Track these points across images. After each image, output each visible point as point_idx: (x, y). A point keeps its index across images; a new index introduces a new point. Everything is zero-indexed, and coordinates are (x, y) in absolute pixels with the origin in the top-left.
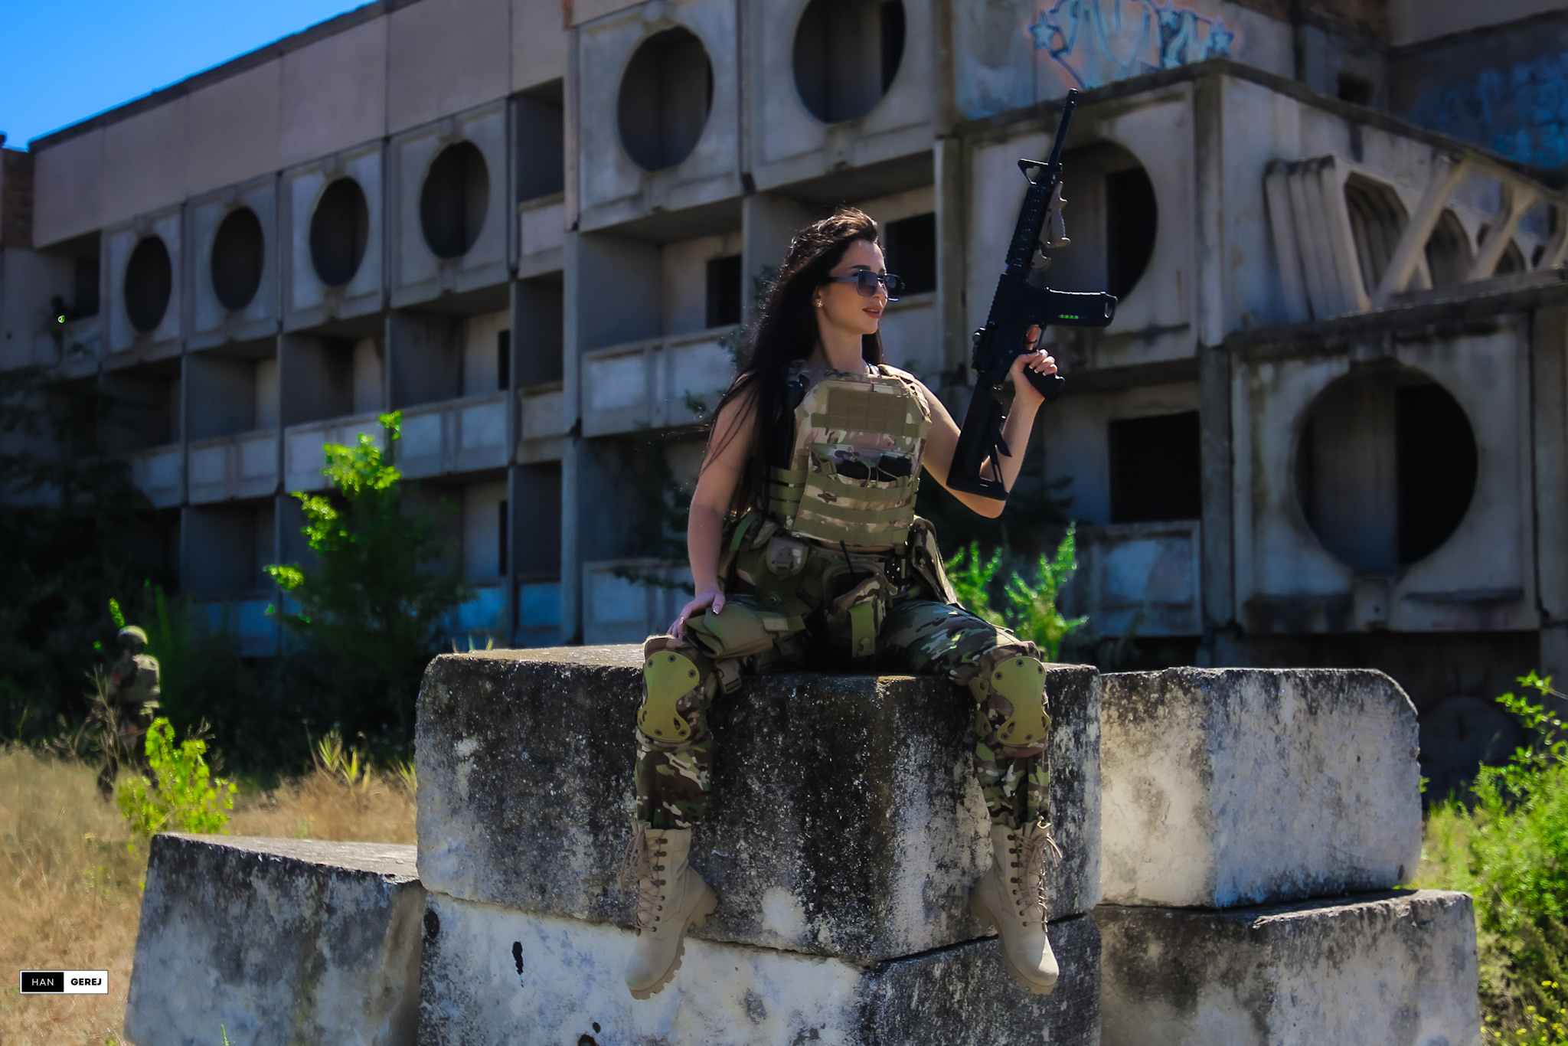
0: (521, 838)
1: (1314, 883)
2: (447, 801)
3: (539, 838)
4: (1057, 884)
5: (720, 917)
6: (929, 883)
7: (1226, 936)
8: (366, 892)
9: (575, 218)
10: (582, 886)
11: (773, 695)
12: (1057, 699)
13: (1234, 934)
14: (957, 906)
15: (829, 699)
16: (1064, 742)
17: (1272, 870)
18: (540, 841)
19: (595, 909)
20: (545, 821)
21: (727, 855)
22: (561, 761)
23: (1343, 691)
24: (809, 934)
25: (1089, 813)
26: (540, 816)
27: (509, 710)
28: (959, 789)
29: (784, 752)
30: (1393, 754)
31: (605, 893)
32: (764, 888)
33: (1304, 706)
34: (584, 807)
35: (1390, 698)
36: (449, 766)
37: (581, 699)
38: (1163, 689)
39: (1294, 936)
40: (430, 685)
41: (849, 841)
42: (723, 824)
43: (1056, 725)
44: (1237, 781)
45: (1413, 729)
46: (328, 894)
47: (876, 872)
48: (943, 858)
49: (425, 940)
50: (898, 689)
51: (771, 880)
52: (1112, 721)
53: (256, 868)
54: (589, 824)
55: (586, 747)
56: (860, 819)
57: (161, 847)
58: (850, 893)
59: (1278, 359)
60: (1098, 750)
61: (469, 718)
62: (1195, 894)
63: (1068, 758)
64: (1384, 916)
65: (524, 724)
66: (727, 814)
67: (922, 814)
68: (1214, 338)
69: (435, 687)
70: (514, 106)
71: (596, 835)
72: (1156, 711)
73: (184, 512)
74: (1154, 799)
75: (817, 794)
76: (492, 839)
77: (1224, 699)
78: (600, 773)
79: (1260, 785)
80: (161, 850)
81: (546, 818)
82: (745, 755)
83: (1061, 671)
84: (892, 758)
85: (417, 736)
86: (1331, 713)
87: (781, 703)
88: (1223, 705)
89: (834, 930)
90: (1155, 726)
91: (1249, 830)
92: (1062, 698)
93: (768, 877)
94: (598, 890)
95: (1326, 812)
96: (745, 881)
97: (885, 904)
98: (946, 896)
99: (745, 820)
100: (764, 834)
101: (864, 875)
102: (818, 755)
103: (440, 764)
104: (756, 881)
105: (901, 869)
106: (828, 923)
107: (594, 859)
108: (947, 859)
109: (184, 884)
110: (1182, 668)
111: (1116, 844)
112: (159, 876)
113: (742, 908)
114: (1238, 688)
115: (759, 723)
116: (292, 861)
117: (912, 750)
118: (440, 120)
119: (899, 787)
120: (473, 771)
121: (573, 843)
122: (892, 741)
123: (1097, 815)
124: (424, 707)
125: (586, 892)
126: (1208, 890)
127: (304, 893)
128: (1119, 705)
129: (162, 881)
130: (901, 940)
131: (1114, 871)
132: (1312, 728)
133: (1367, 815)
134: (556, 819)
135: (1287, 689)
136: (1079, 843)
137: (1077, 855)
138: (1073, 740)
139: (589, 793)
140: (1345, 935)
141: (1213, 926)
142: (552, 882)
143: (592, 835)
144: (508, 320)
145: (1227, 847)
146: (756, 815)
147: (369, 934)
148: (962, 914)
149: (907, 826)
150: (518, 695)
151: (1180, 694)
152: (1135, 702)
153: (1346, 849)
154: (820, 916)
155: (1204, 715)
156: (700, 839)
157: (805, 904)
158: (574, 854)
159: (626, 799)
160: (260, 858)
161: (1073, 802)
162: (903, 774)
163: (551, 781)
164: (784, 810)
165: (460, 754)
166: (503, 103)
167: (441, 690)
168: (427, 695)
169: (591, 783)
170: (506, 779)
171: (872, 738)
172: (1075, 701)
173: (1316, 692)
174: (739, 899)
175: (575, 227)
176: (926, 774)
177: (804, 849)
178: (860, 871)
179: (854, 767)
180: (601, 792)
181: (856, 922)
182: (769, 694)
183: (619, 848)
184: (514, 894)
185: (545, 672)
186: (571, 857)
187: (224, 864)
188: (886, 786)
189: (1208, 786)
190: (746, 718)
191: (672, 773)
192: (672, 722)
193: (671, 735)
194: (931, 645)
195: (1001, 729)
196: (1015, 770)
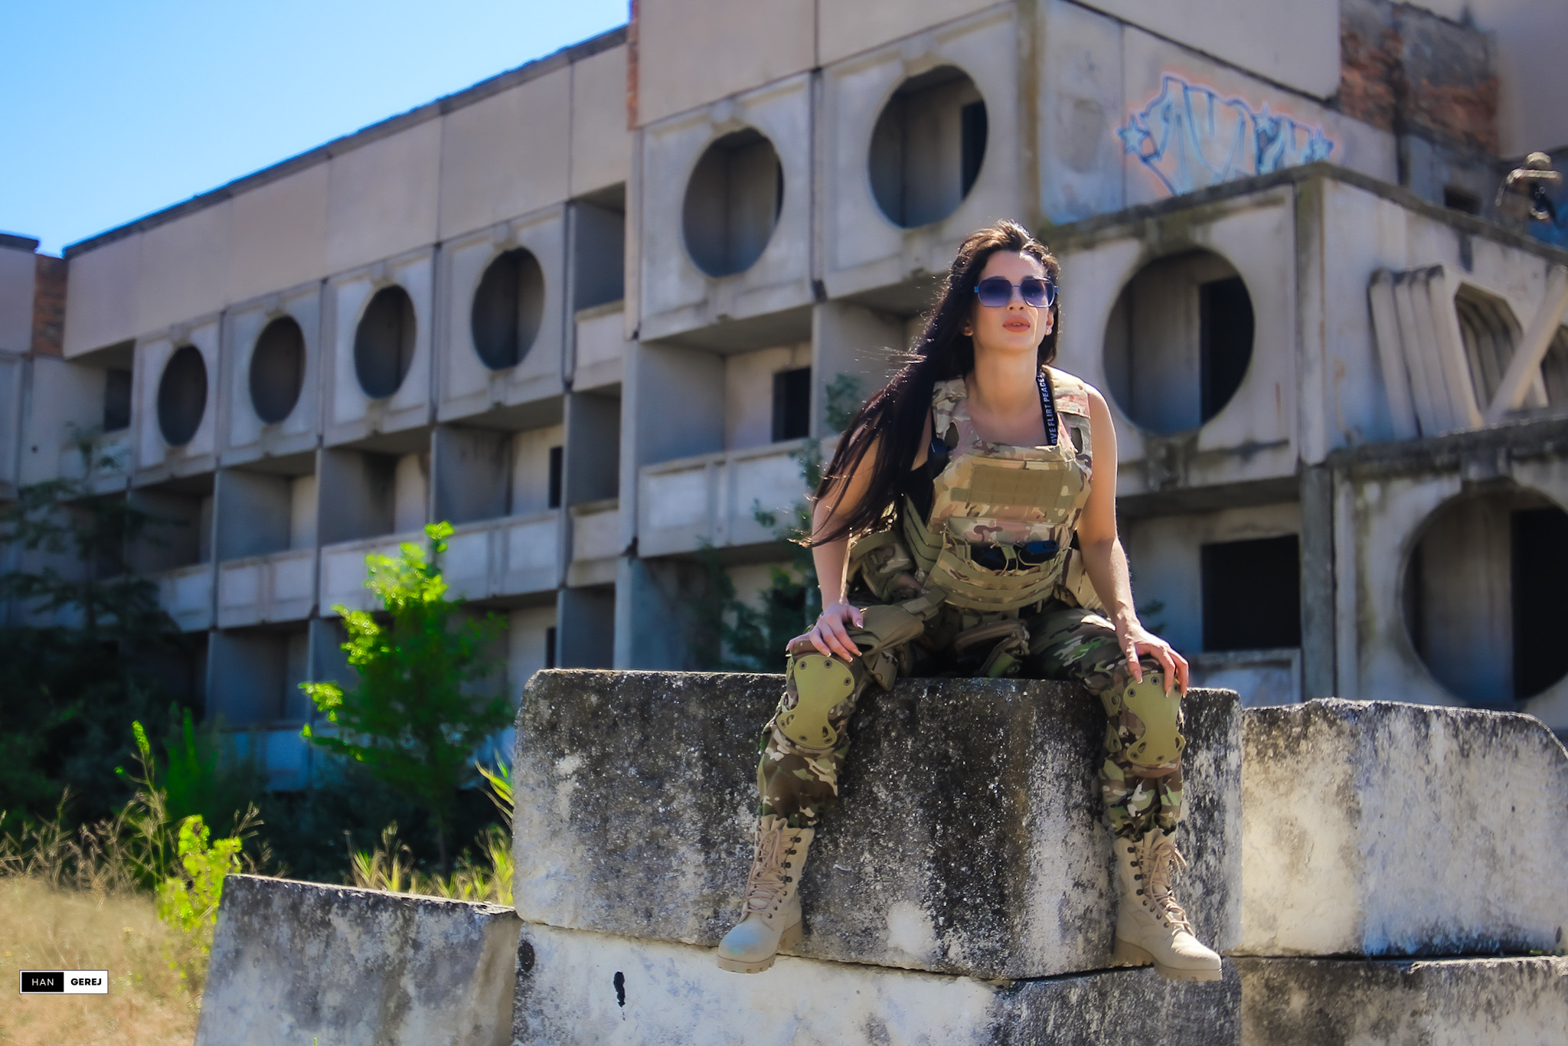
0: (625, 860)
1: (1467, 937)
2: (546, 823)
3: (645, 858)
4: (1197, 919)
5: (842, 935)
6: (1066, 901)
7: (1377, 984)
8: (456, 924)
9: (636, 326)
10: (692, 909)
11: (902, 696)
12: (1197, 720)
13: (1385, 981)
14: (1094, 930)
15: (963, 698)
16: (1205, 767)
17: (1424, 920)
18: (646, 862)
19: (706, 932)
20: (653, 842)
21: (849, 869)
22: (671, 775)
23: (1497, 735)
24: (938, 950)
25: (1230, 846)
26: (647, 835)
27: (615, 724)
28: (1097, 805)
29: (914, 757)
30: (1550, 807)
31: (716, 915)
32: (890, 903)
33: (1455, 747)
34: (694, 823)
35: (1546, 747)
36: (549, 786)
37: (696, 709)
38: (1306, 722)
39: (1450, 984)
40: (531, 701)
41: (983, 849)
42: (846, 836)
43: (1196, 749)
44: (1386, 821)
46: (414, 928)
47: (1012, 883)
48: (1080, 876)
49: (520, 973)
50: (1034, 690)
51: (898, 894)
52: (1250, 758)
53: (336, 905)
55: (698, 759)
57: (233, 888)
58: (983, 904)
59: (1384, 477)
60: (1239, 780)
61: (572, 733)
62: (1342, 940)
63: (1207, 784)
64: (1545, 972)
65: (631, 738)
66: (851, 825)
67: (1059, 827)
68: (1315, 455)
69: (536, 702)
71: (707, 853)
72: (1298, 745)
73: (212, 636)
74: (1296, 840)
75: (949, 800)
76: (594, 862)
77: (1372, 733)
78: (713, 786)
79: (1410, 828)
80: (233, 892)
81: (653, 837)
82: (871, 761)
83: (1202, 691)
84: (1028, 763)
86: (1484, 756)
87: (911, 705)
88: (1371, 739)
89: (966, 945)
90: (1297, 762)
91: (1399, 875)
92: (1202, 720)
93: (894, 891)
94: (708, 913)
95: (1480, 863)
96: (870, 896)
97: (1020, 918)
98: (1083, 917)
99: (870, 831)
100: (891, 845)
101: (999, 886)
102: (950, 758)
103: (540, 783)
104: (881, 896)
105: (1037, 883)
106: (960, 937)
107: (706, 878)
108: (1084, 878)
109: (257, 926)
110: (1327, 699)
111: (1255, 889)
112: (229, 919)
113: (866, 925)
114: (1387, 722)
115: (887, 726)
116: (376, 895)
117: (1050, 757)
118: (495, 226)
119: (1036, 795)
122: (1029, 745)
123: (1238, 850)
124: (524, 724)
125: (695, 915)
126: (1356, 936)
127: (388, 928)
128: (1258, 742)
129: (233, 924)
130: (1036, 959)
131: (1252, 920)
132: (1464, 772)
133: (1523, 870)
134: (663, 838)
135: (1437, 727)
136: (1219, 877)
137: (1217, 891)
138: (1213, 766)
139: (701, 808)
140: (1504, 988)
141: (1362, 973)
142: (658, 905)
143: (703, 854)
144: (561, 436)
145: (1375, 891)
146: (882, 825)
147: (458, 968)
148: (1100, 939)
149: (1043, 838)
150: (626, 708)
151: (1325, 727)
152: (1275, 738)
153: (1501, 905)
154: (951, 930)
155: (1352, 749)
156: (821, 853)
157: (934, 918)
158: (683, 874)
159: (741, 813)
160: (340, 894)
161: (1213, 833)
162: (1039, 781)
163: (660, 798)
164: (912, 818)
165: (562, 772)
167: (543, 705)
168: (527, 711)
169: (703, 798)
170: (611, 797)
171: (1009, 739)
172: (1216, 725)
173: (1468, 734)
174: (862, 916)
175: (636, 335)
176: (1064, 785)
177: (934, 860)
178: (995, 882)
179: (989, 769)
180: (713, 807)
181: (989, 936)
182: (898, 696)
183: (732, 866)
184: (617, 920)
185: (655, 683)
186: (680, 878)
187: (301, 903)
188: (1022, 792)
189: (1355, 824)
190: (873, 722)
191: (811, 777)
192: (821, 730)
193: (816, 741)
194: (1064, 651)
195: (1132, 748)
196: (1144, 789)
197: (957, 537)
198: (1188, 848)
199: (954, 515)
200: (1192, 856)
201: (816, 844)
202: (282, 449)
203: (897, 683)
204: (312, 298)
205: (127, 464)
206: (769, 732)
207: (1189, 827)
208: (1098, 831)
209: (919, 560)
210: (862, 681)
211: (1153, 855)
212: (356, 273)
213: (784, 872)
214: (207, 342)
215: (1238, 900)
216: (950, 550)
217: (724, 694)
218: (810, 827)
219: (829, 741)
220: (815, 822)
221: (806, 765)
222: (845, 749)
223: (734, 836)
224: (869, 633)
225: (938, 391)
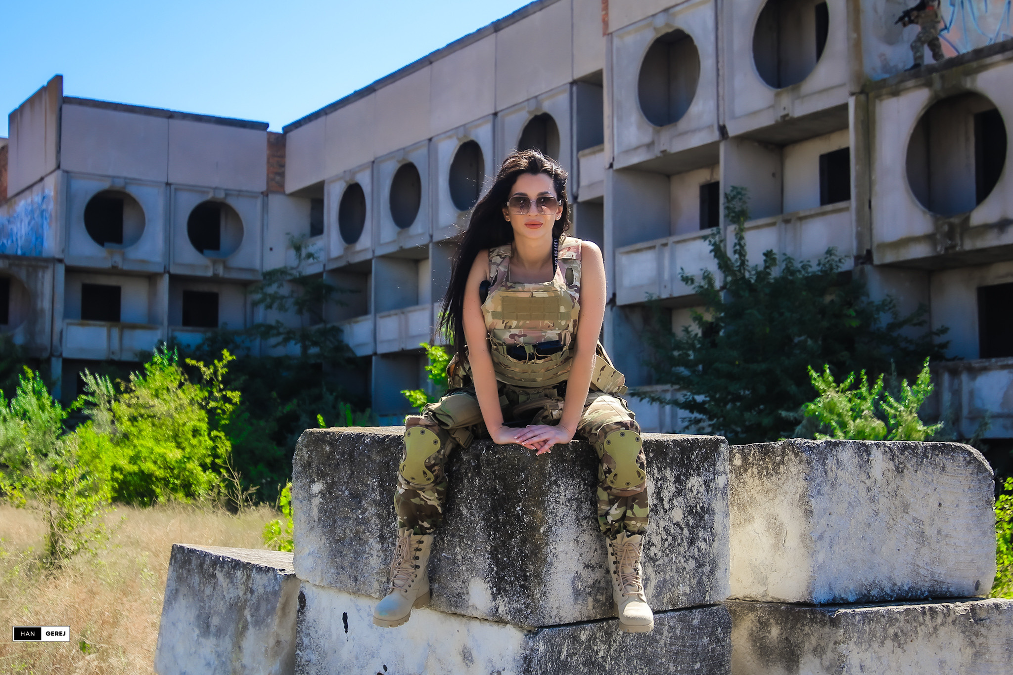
0: (344, 546)
1: (899, 590)
2: (307, 522)
3: (354, 546)
4: (691, 582)
5: (447, 597)
6: (578, 577)
7: (816, 623)
8: (269, 579)
10: (376, 577)
12: (689, 458)
13: (820, 622)
14: (602, 594)
15: (503, 454)
16: (696, 487)
17: (864, 580)
18: (354, 548)
20: (359, 535)
21: (450, 556)
22: (365, 495)
23: (927, 457)
24: (493, 608)
25: (719, 536)
26: (354, 531)
27: (338, 464)
29: (479, 489)
30: (971, 502)
32: (470, 578)
33: (892, 467)
34: (377, 525)
35: (969, 462)
36: (308, 500)
37: (375, 456)
38: (783, 454)
39: (863, 624)
40: (299, 449)
41: (514, 547)
42: (448, 536)
43: (688, 476)
44: (833, 517)
45: (990, 485)
46: (251, 581)
48: (589, 561)
49: (299, 611)
51: (474, 573)
52: (754, 475)
53: (219, 565)
55: (377, 487)
56: (520, 533)
57: (177, 552)
58: (515, 581)
60: (726, 494)
61: (318, 469)
62: (801, 594)
63: (699, 498)
64: (944, 613)
65: (346, 472)
66: (450, 530)
67: (572, 531)
69: (301, 450)
70: (575, 88)
71: (383, 544)
72: (779, 469)
73: (374, 359)
74: (778, 529)
75: (496, 516)
76: (330, 547)
77: (823, 461)
78: (384, 504)
79: (853, 521)
80: (177, 555)
81: (357, 532)
82: (459, 491)
83: (692, 440)
84: (545, 494)
86: (916, 472)
87: (477, 457)
88: (822, 465)
89: (507, 606)
90: (779, 479)
91: (843, 551)
92: (693, 457)
93: (472, 571)
94: (384, 580)
95: (911, 541)
96: (460, 573)
97: (539, 590)
98: (592, 586)
99: (459, 534)
100: (469, 543)
101: (523, 570)
102: (498, 491)
103: (304, 498)
104: (465, 574)
105: (553, 567)
106: (504, 601)
107: (382, 559)
108: (593, 562)
109: (185, 575)
110: (795, 439)
111: (756, 560)
112: (174, 570)
113: (459, 591)
114: (835, 453)
115: (466, 470)
116: (235, 560)
117: (562, 488)
118: (528, 100)
119: (551, 513)
120: (321, 503)
121: (371, 549)
122: (545, 482)
123: (725, 538)
124: (296, 463)
125: (377, 581)
126: (809, 591)
127: (240, 581)
128: (758, 465)
129: (175, 573)
130: (553, 614)
132: (898, 481)
133: (947, 544)
134: (362, 533)
135: (877, 454)
136: (709, 556)
137: (708, 564)
138: (704, 486)
139: (379, 516)
140: (909, 625)
141: (808, 616)
142: (360, 574)
143: (380, 544)
145: (824, 562)
146: (465, 530)
147: (269, 607)
148: (606, 599)
149: (558, 539)
150: (343, 454)
151: (793, 457)
152: (767, 463)
153: (929, 568)
154: (499, 596)
155: (808, 471)
156: (436, 546)
157: (491, 588)
158: (371, 556)
160: (221, 559)
161: (704, 528)
162: (554, 504)
163: (359, 509)
164: (480, 526)
165: (314, 492)
166: (568, 87)
167: (305, 450)
168: (297, 454)
169: (380, 511)
170: (337, 508)
171: (528, 479)
172: (706, 459)
173: (902, 457)
174: (456, 585)
175: (611, 166)
176: (575, 505)
177: (491, 553)
178: (521, 567)
179: (516, 498)
180: (385, 516)
181: (518, 601)
182: (471, 452)
184: (341, 582)
185: (357, 439)
186: (370, 558)
187: (204, 563)
188: (540, 512)
189: (809, 520)
190: (459, 467)
191: (423, 503)
192: (422, 473)
193: (421, 480)
195: (610, 477)
196: (618, 506)
198: (682, 539)
199: (496, 328)
200: (686, 544)
201: (435, 542)
202: (409, 244)
204: (424, 151)
205: (322, 257)
207: (683, 525)
211: (623, 549)
212: (448, 134)
213: (414, 562)
214: (364, 180)
215: (726, 569)
218: (429, 534)
219: (429, 479)
220: (432, 530)
221: (419, 495)
225: (493, 250)
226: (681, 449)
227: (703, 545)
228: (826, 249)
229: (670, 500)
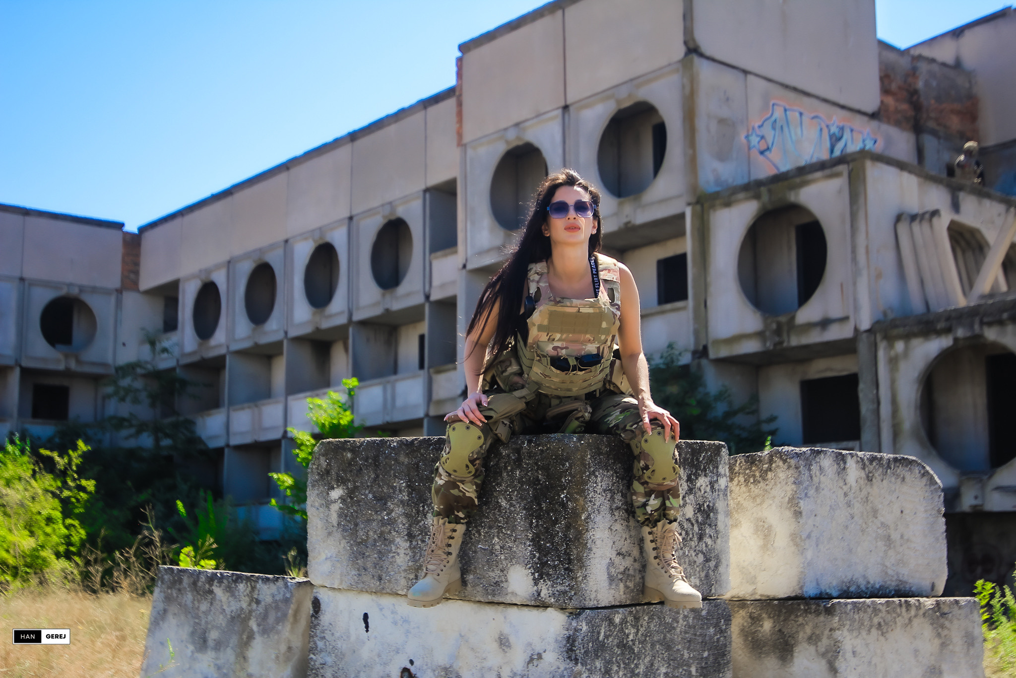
0: (367, 547)
1: (872, 587)
2: (325, 528)
3: (378, 546)
4: (700, 575)
5: (483, 586)
6: (611, 564)
7: (810, 613)
8: (278, 589)
9: (464, 261)
10: (403, 574)
11: (514, 446)
12: (698, 459)
13: (815, 612)
14: (631, 581)
15: (546, 445)
16: (703, 487)
17: (844, 577)
18: (378, 548)
20: (382, 536)
21: (487, 547)
22: (391, 497)
23: (891, 468)
24: (535, 592)
25: (721, 534)
26: (378, 532)
27: (361, 469)
29: (520, 481)
30: (926, 511)
32: (509, 566)
33: (863, 475)
34: (404, 525)
35: (923, 475)
36: (326, 506)
37: (403, 459)
38: (771, 461)
39: (854, 612)
40: (316, 458)
41: (558, 533)
42: (485, 528)
43: (697, 476)
44: (818, 518)
45: (940, 496)
46: (256, 592)
47: (575, 552)
48: (621, 549)
49: (313, 616)
50: (589, 440)
51: (513, 561)
52: (740, 484)
53: (216, 581)
54: (407, 535)
55: (405, 487)
56: (565, 518)
57: (163, 573)
58: (559, 565)
59: (907, 337)
60: (726, 495)
61: (338, 475)
62: (792, 589)
63: (705, 497)
64: (916, 607)
65: (369, 477)
66: (487, 522)
67: (606, 520)
68: (865, 325)
69: (319, 459)
70: (428, 196)
71: (411, 542)
72: (767, 475)
73: (226, 450)
74: (766, 531)
75: (539, 505)
76: (351, 549)
77: (809, 466)
78: (413, 503)
79: (834, 523)
80: (162, 576)
81: (382, 533)
82: (497, 485)
84: (585, 483)
85: (308, 490)
86: (882, 481)
87: (518, 451)
88: (808, 470)
89: (550, 589)
90: (767, 485)
91: (827, 550)
92: (701, 459)
93: (511, 559)
94: (412, 576)
95: (880, 544)
96: (498, 563)
97: (581, 573)
98: (623, 573)
99: (498, 525)
100: (509, 532)
101: (567, 554)
102: (540, 481)
103: (321, 505)
104: (504, 562)
105: (592, 552)
106: (547, 585)
107: (410, 556)
108: (624, 550)
109: (175, 595)
110: (782, 447)
111: (744, 561)
112: (161, 591)
113: (496, 580)
114: (818, 460)
115: (505, 464)
116: (236, 575)
117: (599, 479)
118: (383, 205)
119: (591, 501)
120: (341, 508)
121: (398, 548)
122: (586, 472)
123: (726, 536)
124: (312, 472)
125: (405, 578)
126: (800, 586)
127: (243, 593)
128: (745, 474)
129: (162, 594)
130: (592, 597)
131: (743, 579)
132: (869, 490)
133: (908, 548)
134: (388, 534)
135: (851, 463)
136: (714, 551)
137: (713, 560)
138: (709, 486)
139: (407, 516)
140: (889, 616)
141: (802, 607)
142: (385, 573)
143: (409, 542)
144: (424, 328)
145: (812, 559)
146: (504, 521)
147: (279, 614)
148: (635, 586)
149: (596, 526)
150: (366, 459)
151: (781, 463)
152: (754, 471)
153: (894, 568)
154: (542, 581)
155: (796, 476)
156: (471, 539)
157: (533, 574)
158: (398, 554)
159: (428, 518)
160: (218, 575)
161: (710, 525)
162: (593, 493)
163: (385, 511)
164: (520, 517)
165: (333, 498)
166: (421, 194)
167: (322, 459)
168: (314, 464)
169: (408, 510)
170: (359, 511)
171: (572, 468)
172: (711, 462)
173: (871, 467)
174: (494, 574)
175: (464, 266)
176: (609, 495)
177: (532, 540)
178: (565, 551)
179: (561, 486)
180: (414, 515)
181: (563, 583)
182: (512, 446)
183: (424, 549)
184: (363, 582)
185: (382, 445)
186: (397, 557)
187: (198, 580)
188: (581, 499)
189: (799, 520)
190: (498, 461)
191: (461, 494)
192: (465, 466)
193: (462, 473)
194: (610, 418)
195: (647, 473)
196: (656, 497)
197: (542, 353)
198: (693, 534)
199: (540, 340)
200: (696, 539)
202: (264, 340)
203: (511, 438)
204: (280, 252)
205: (176, 351)
206: (437, 469)
207: (694, 522)
208: (632, 523)
209: (524, 368)
210: (489, 437)
211: (663, 536)
212: (304, 236)
213: (447, 550)
214: (220, 279)
215: (727, 565)
216: (539, 361)
217: (419, 449)
218: (463, 523)
219: (470, 472)
220: (466, 521)
221: (458, 487)
222: (482, 477)
223: (425, 531)
224: (491, 409)
225: (531, 269)
226: (692, 451)
227: (709, 541)
228: (666, 344)
229: (684, 497)
